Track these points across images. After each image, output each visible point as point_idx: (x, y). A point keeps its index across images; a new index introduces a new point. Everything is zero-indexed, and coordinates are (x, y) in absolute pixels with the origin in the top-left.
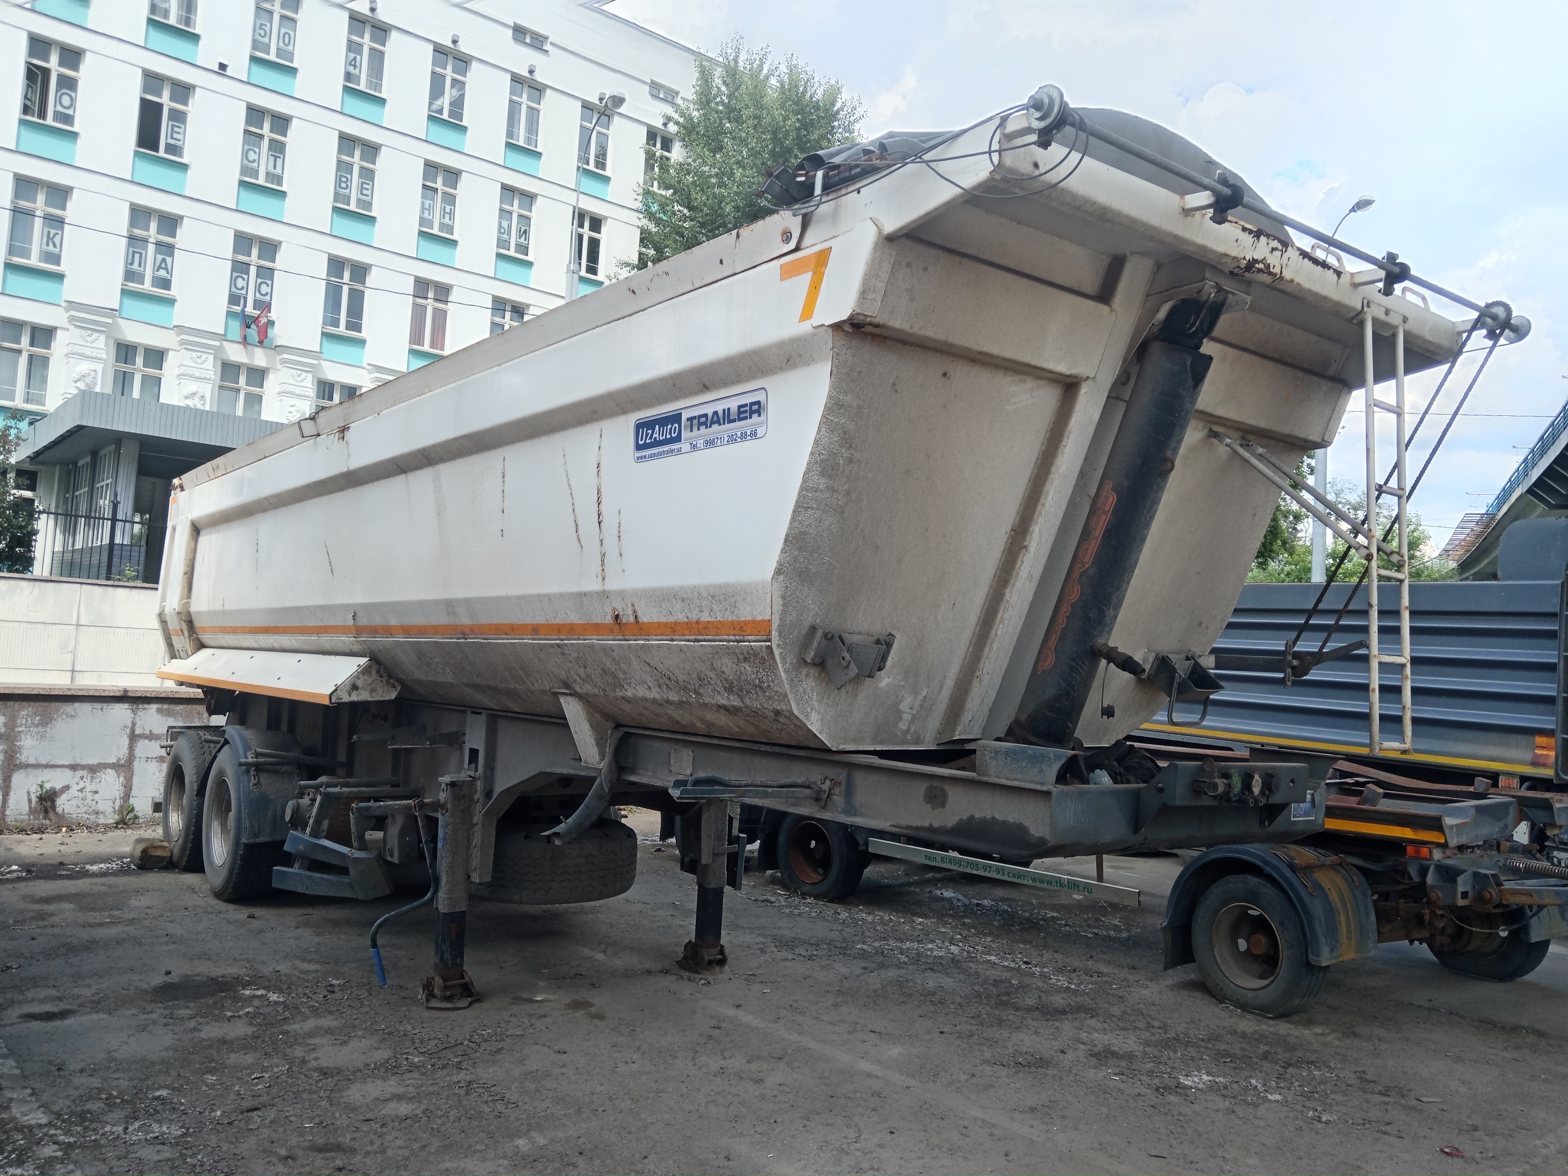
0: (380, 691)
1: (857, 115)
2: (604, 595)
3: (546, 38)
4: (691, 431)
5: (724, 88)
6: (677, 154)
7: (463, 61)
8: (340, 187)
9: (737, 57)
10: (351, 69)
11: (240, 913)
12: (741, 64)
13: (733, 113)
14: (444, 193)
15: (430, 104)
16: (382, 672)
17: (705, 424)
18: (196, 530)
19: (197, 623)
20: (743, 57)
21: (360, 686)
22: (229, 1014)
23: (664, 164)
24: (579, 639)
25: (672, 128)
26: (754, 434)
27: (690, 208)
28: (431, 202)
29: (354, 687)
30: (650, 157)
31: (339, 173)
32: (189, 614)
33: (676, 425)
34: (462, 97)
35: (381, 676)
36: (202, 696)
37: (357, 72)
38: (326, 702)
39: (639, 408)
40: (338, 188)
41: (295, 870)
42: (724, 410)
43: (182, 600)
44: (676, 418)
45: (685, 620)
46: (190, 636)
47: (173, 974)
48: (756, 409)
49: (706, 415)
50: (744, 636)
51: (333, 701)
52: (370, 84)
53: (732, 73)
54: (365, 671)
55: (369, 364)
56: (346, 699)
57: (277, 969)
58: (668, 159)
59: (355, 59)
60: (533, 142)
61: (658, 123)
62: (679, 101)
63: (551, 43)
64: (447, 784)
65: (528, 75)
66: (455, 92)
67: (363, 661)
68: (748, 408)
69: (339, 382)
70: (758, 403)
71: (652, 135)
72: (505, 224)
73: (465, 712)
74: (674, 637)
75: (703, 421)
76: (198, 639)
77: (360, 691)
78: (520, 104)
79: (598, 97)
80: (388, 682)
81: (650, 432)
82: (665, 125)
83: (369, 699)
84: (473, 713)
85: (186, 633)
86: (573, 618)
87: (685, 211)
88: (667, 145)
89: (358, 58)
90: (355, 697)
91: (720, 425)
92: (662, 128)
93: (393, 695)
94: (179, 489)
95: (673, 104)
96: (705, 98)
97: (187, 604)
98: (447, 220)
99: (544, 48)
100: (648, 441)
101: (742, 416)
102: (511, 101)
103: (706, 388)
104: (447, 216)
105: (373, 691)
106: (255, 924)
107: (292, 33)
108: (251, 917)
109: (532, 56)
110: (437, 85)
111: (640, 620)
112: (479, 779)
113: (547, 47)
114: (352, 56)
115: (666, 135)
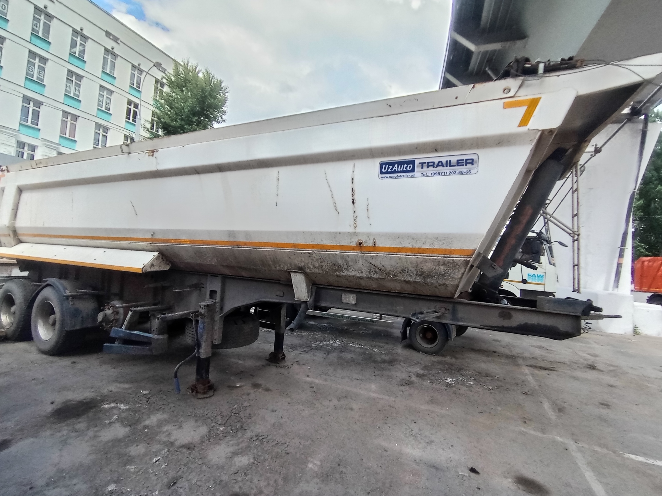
0: (163, 266)
1: (227, 91)
2: (356, 234)
3: (119, 39)
4: (422, 168)
5: (183, 72)
6: (166, 89)
7: (85, 38)
8: (29, 70)
9: (188, 63)
10: (35, 27)
11: (65, 362)
12: (189, 66)
13: (186, 81)
14: (76, 83)
15: (70, 50)
16: (164, 258)
17: (433, 166)
18: (20, 190)
19: (19, 232)
20: (190, 64)
21: (155, 264)
22: (107, 422)
23: (161, 91)
24: (327, 251)
25: (164, 81)
26: (468, 172)
27: (171, 108)
28: (70, 85)
29: (152, 265)
30: (156, 88)
31: (29, 65)
32: (14, 227)
33: (411, 166)
34: (84, 51)
35: (163, 260)
36: (16, 262)
37: (37, 29)
38: (140, 272)
39: (384, 156)
40: (28, 70)
41: (116, 344)
42: (447, 161)
43: (10, 221)
44: (413, 162)
45: (411, 247)
46: (14, 237)
47: (56, 403)
48: (472, 162)
49: (434, 163)
50: (451, 255)
51: (143, 271)
52: (43, 34)
53: (186, 68)
54: (157, 258)
55: (41, 138)
56: (149, 270)
57: (110, 390)
58: (162, 90)
59: (37, 24)
60: (112, 73)
61: (159, 78)
62: (166, 73)
63: (121, 41)
64: (205, 306)
65: (111, 49)
66: (81, 48)
67: (156, 254)
68: (464, 161)
69: (27, 143)
70: (472, 160)
71: (157, 81)
72: (101, 99)
73: (207, 275)
74: (398, 254)
75: (431, 165)
76: (19, 239)
77: (155, 267)
78: (108, 59)
79: (138, 64)
80: (166, 263)
81: (391, 167)
82: (162, 79)
83: (158, 270)
84: (211, 276)
85: (12, 236)
86: (326, 242)
87: (169, 108)
88: (162, 85)
89: (38, 24)
90: (153, 269)
91: (443, 166)
92: (161, 80)
93: (167, 268)
94: (6, 171)
95: (165, 73)
96: (177, 74)
97: (14, 223)
98: (77, 92)
99: (118, 42)
100: (389, 170)
101: (459, 164)
102: (104, 57)
103: (436, 150)
104: (77, 91)
105: (160, 266)
106: (79, 366)
107: (6, 6)
108: (73, 363)
109: (113, 44)
110: (73, 44)
111: (377, 246)
112: (218, 303)
113: (119, 42)
114: (35, 22)
115: (162, 83)
